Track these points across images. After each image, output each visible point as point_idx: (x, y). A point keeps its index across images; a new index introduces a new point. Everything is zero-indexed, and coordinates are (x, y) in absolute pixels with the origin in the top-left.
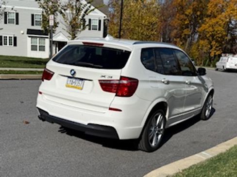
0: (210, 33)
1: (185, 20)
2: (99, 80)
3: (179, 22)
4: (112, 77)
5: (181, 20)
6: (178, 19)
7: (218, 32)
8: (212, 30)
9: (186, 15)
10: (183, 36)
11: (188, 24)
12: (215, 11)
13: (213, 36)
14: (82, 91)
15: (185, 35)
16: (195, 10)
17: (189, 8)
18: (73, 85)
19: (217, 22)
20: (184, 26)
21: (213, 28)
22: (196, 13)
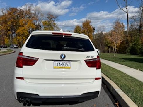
0: (22, 34)
1: (8, 27)
2: (85, 60)
3: (5, 28)
4: (93, 57)
5: (6, 27)
6: (4, 26)
7: (26, 33)
8: (22, 32)
9: (8, 25)
10: (8, 35)
11: (10, 29)
12: (23, 24)
13: (23, 35)
14: (70, 70)
15: (9, 34)
16: (12, 23)
17: (9, 22)
18: (61, 66)
19: (24, 29)
20: (8, 30)
21: (23, 31)
22: (13, 24)
